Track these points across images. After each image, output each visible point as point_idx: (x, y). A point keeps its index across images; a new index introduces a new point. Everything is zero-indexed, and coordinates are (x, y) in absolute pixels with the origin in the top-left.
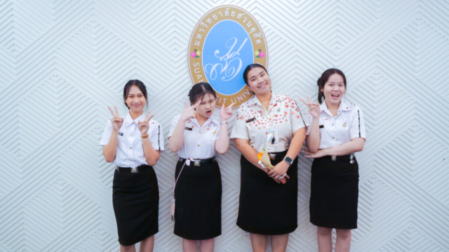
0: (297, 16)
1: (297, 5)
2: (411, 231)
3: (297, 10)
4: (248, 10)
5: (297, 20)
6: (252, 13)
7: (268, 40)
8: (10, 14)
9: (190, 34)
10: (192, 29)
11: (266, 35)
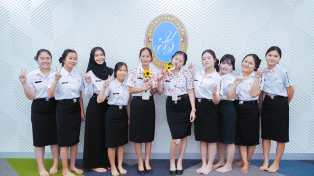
0: (204, 19)
1: (204, 13)
3: (204, 16)
4: (177, 16)
5: (204, 21)
6: (179, 18)
7: (188, 32)
8: (50, 19)
9: (146, 29)
10: (147, 27)
11: (187, 30)
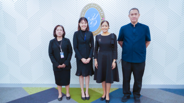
0: (116, 6)
1: (116, 2)
2: (152, 75)
4: (99, 5)
8: (26, 7)
10: (81, 10)
